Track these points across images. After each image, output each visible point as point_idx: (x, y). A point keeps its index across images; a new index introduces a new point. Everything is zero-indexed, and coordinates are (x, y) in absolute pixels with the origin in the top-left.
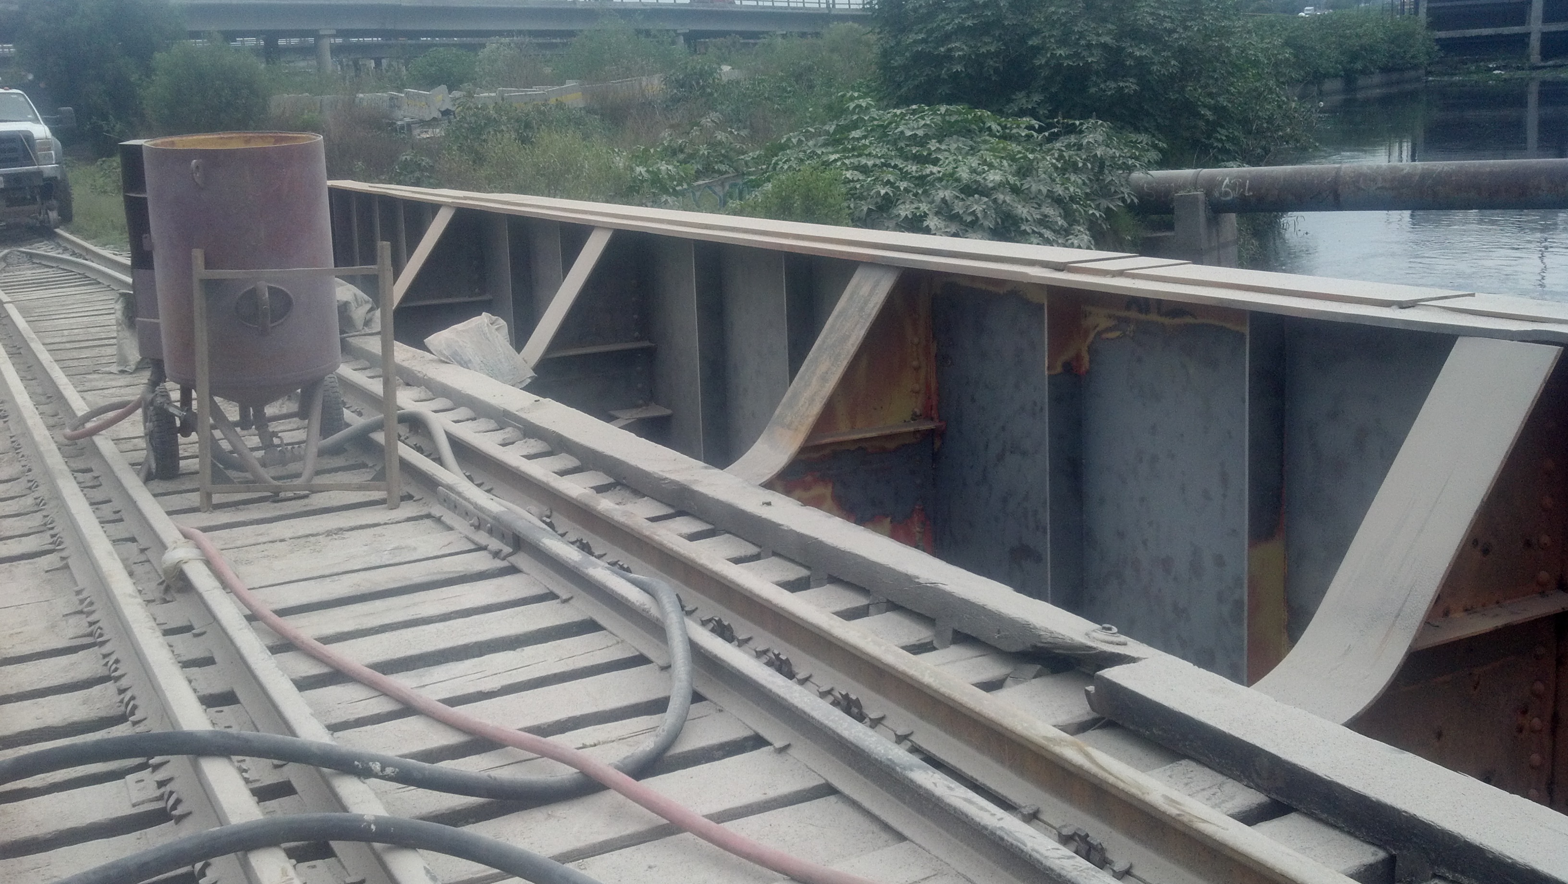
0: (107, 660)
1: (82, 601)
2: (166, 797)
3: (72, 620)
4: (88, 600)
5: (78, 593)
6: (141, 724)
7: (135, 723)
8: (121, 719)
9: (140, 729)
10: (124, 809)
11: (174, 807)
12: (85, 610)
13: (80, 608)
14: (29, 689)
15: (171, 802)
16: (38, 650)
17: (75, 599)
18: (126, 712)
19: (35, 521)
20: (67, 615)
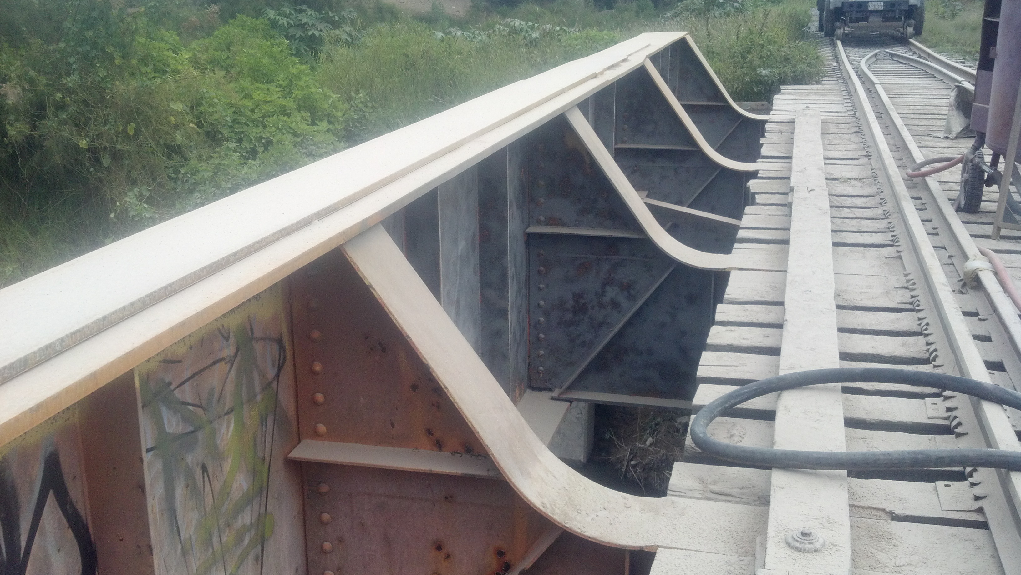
0: (920, 322)
1: (908, 281)
2: (951, 419)
3: (901, 292)
4: (913, 281)
5: (906, 275)
6: (939, 368)
7: (935, 366)
8: (926, 361)
9: (938, 371)
10: (923, 419)
11: (956, 427)
12: (911, 287)
13: (906, 285)
14: (869, 328)
15: (954, 423)
16: (876, 306)
17: (904, 279)
18: (930, 358)
19: (883, 224)
20: (897, 288)
